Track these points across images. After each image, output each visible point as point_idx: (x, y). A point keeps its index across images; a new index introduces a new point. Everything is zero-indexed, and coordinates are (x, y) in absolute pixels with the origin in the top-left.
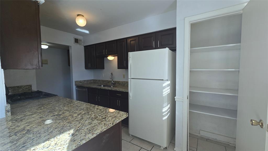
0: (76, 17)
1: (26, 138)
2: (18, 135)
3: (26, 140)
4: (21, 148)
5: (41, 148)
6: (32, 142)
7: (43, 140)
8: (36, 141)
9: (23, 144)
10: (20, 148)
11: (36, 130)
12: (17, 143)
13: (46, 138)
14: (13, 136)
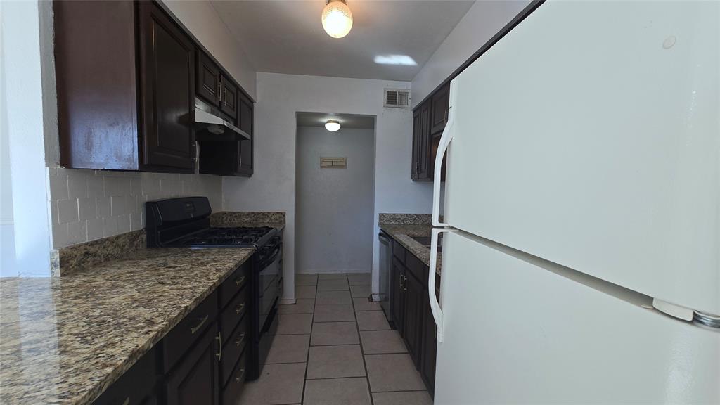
0: (324, 8)
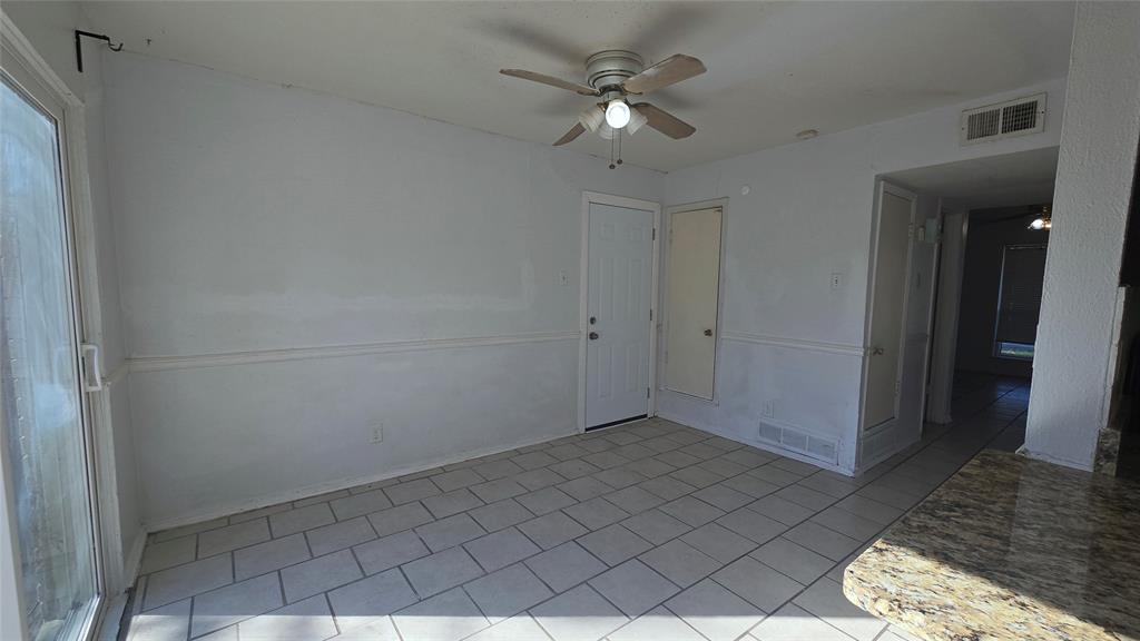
1: (1053, 563)
2: (1048, 538)
3: (1046, 567)
4: (1001, 572)
5: (1044, 621)
6: (1048, 584)
7: (1095, 612)
8: (1065, 596)
9: (1021, 569)
10: (1001, 568)
11: (1123, 570)
12: (1013, 553)
13: (1118, 617)
14: (1030, 532)
